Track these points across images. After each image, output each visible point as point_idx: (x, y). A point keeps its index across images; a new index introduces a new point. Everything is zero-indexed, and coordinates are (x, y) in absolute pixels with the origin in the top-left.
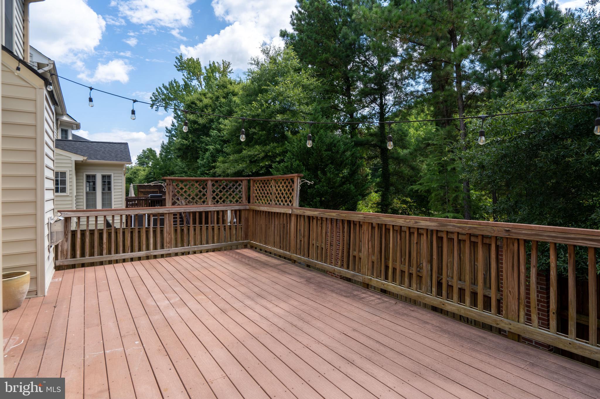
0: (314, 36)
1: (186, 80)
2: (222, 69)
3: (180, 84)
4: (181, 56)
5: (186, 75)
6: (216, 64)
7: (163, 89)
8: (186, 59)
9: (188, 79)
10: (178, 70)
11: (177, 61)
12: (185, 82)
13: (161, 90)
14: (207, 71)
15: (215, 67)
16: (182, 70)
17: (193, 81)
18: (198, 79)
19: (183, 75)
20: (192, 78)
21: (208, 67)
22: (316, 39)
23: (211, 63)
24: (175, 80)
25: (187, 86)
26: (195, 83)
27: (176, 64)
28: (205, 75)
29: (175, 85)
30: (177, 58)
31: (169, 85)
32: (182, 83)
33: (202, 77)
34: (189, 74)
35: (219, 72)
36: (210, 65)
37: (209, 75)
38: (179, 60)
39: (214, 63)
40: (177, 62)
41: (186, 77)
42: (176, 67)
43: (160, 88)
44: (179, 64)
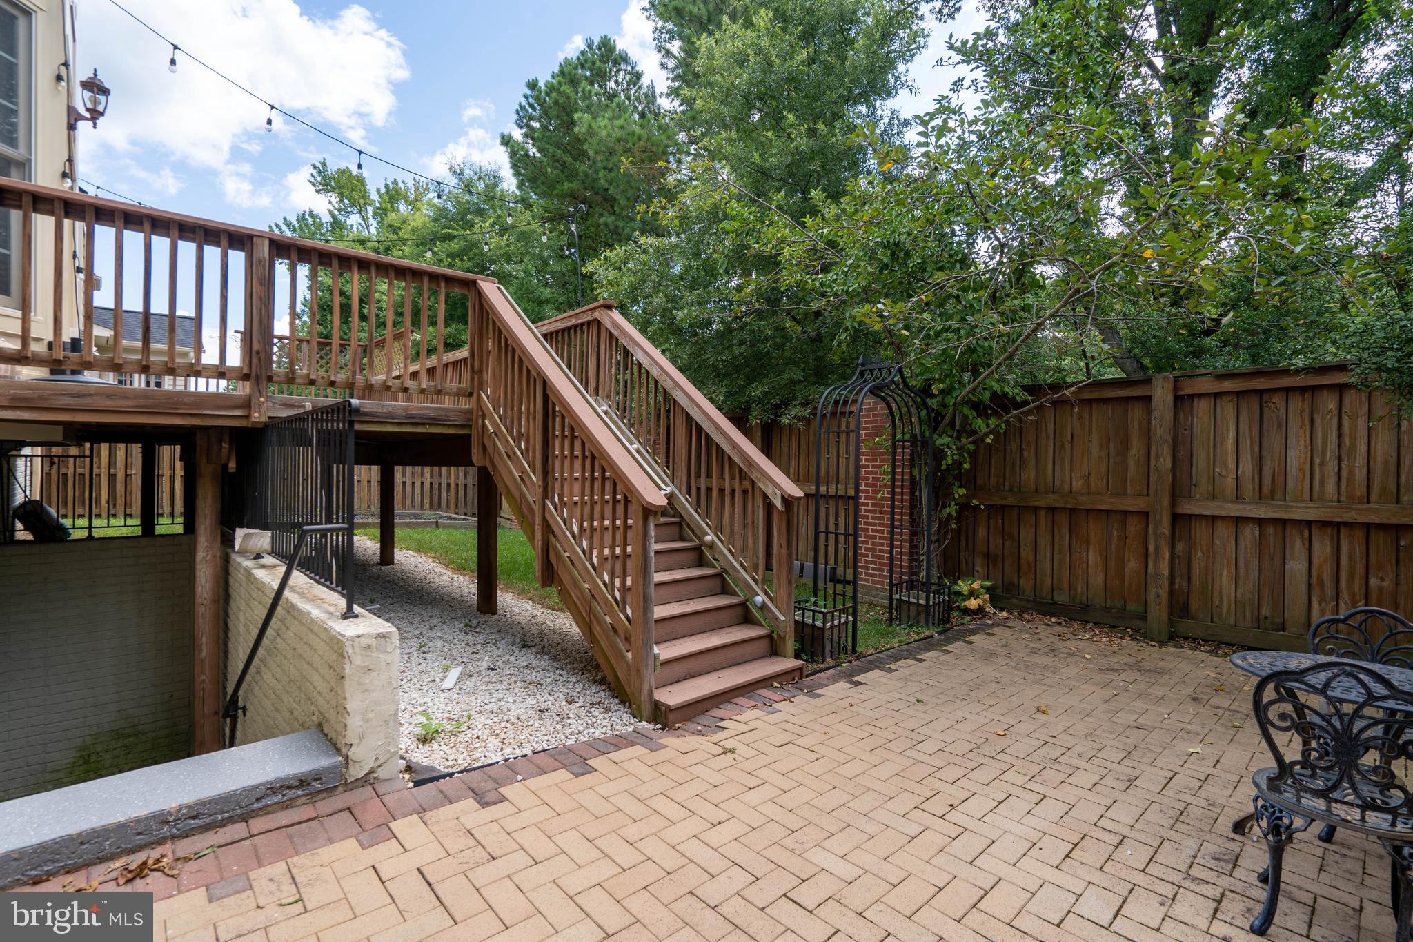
0: (551, 151)
1: (336, 212)
2: (413, 196)
3: (324, 221)
4: (324, 164)
5: (334, 203)
6: (401, 185)
7: (284, 228)
8: (335, 169)
9: (339, 210)
10: (318, 191)
11: (314, 172)
12: (333, 216)
13: (280, 229)
14: (381, 196)
15: (397, 192)
16: (327, 191)
17: (352, 216)
18: (360, 212)
19: (330, 202)
20: (349, 209)
21: (383, 190)
22: (554, 156)
23: (389, 183)
24: (311, 212)
25: (337, 225)
26: (354, 220)
27: (312, 180)
28: (378, 205)
29: (310, 221)
30: (315, 167)
31: (299, 221)
32: (326, 218)
33: (370, 209)
34: (341, 201)
35: (408, 203)
36: (387, 186)
37: (384, 206)
38: (319, 172)
39: (395, 182)
40: (316, 175)
41: (337, 206)
42: (313, 185)
43: (277, 226)
44: (319, 179)
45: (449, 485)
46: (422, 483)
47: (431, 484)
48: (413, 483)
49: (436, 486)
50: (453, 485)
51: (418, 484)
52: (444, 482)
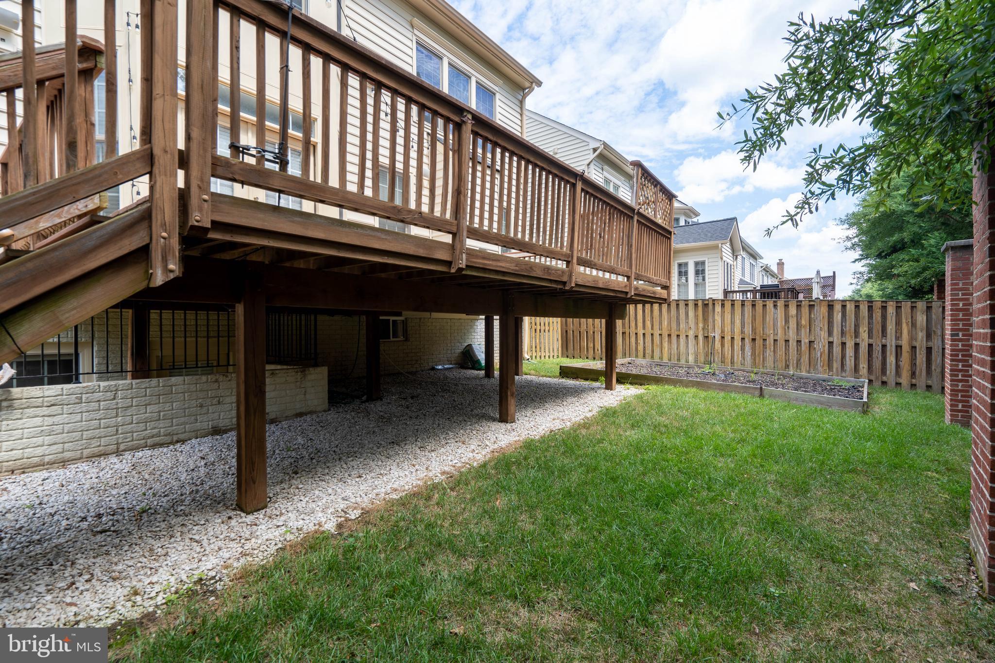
45: (899, 348)
46: (857, 345)
47: (870, 346)
48: (844, 344)
49: (877, 349)
50: (906, 348)
51: (850, 345)
52: (891, 341)
